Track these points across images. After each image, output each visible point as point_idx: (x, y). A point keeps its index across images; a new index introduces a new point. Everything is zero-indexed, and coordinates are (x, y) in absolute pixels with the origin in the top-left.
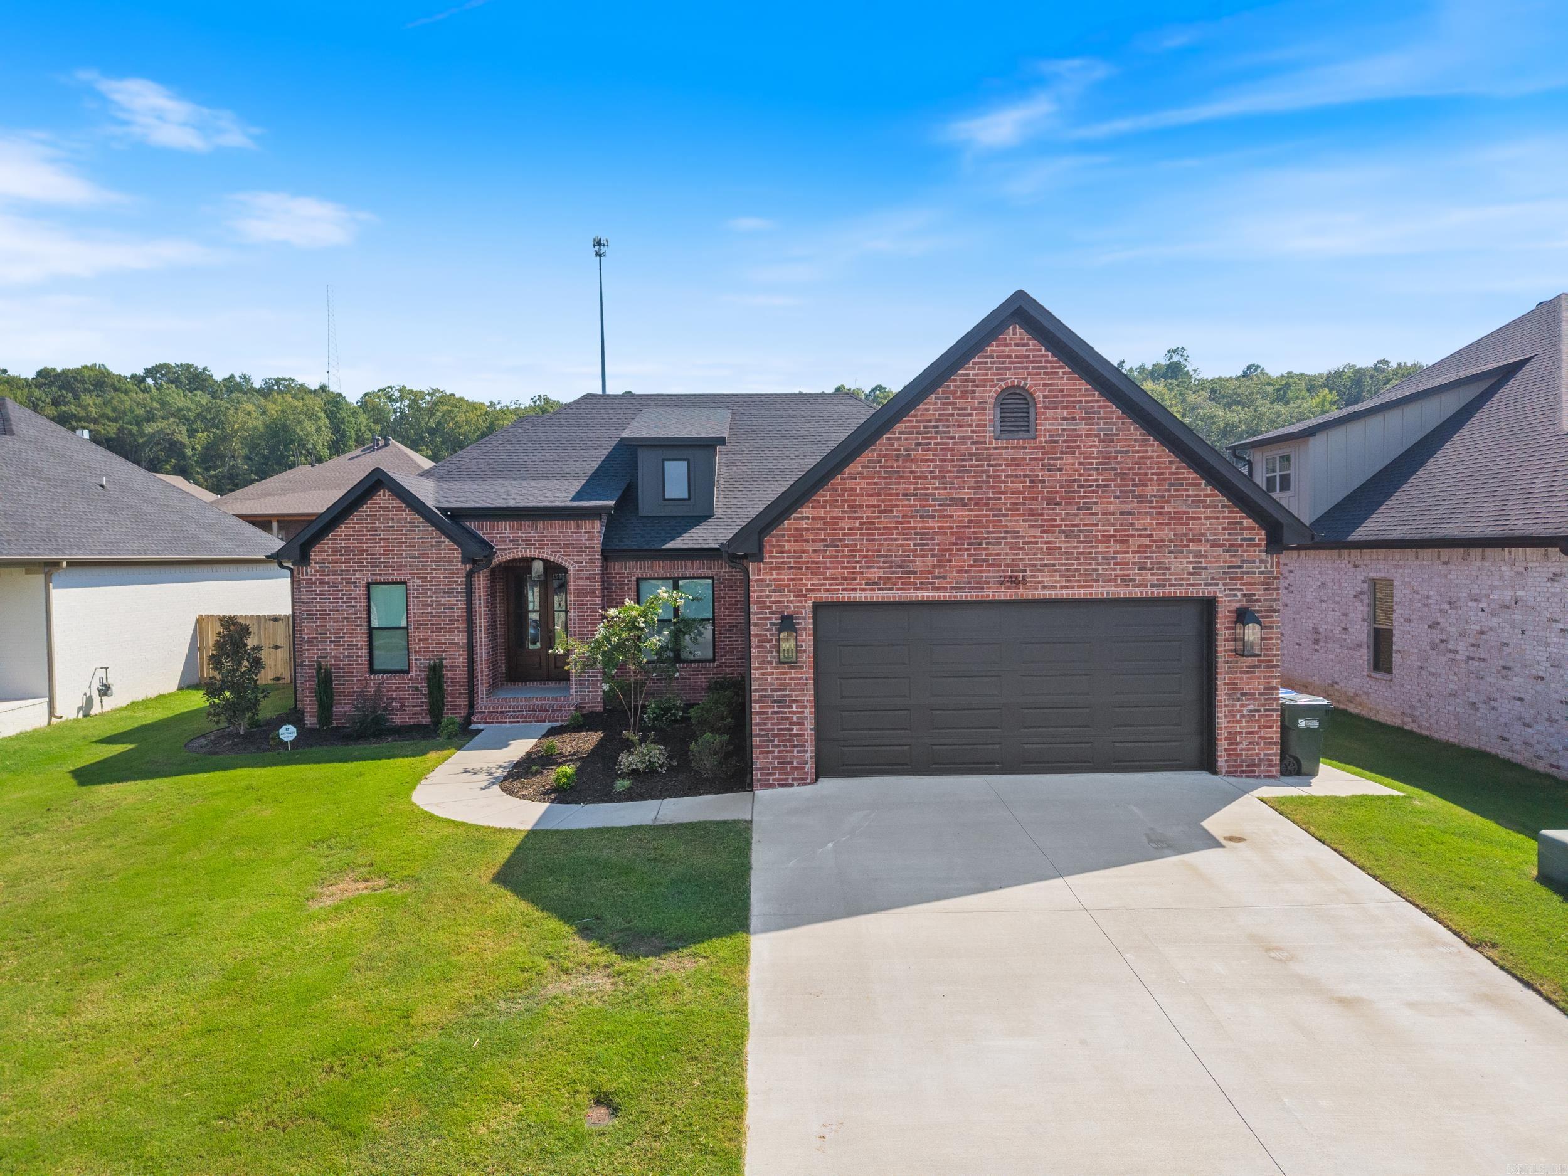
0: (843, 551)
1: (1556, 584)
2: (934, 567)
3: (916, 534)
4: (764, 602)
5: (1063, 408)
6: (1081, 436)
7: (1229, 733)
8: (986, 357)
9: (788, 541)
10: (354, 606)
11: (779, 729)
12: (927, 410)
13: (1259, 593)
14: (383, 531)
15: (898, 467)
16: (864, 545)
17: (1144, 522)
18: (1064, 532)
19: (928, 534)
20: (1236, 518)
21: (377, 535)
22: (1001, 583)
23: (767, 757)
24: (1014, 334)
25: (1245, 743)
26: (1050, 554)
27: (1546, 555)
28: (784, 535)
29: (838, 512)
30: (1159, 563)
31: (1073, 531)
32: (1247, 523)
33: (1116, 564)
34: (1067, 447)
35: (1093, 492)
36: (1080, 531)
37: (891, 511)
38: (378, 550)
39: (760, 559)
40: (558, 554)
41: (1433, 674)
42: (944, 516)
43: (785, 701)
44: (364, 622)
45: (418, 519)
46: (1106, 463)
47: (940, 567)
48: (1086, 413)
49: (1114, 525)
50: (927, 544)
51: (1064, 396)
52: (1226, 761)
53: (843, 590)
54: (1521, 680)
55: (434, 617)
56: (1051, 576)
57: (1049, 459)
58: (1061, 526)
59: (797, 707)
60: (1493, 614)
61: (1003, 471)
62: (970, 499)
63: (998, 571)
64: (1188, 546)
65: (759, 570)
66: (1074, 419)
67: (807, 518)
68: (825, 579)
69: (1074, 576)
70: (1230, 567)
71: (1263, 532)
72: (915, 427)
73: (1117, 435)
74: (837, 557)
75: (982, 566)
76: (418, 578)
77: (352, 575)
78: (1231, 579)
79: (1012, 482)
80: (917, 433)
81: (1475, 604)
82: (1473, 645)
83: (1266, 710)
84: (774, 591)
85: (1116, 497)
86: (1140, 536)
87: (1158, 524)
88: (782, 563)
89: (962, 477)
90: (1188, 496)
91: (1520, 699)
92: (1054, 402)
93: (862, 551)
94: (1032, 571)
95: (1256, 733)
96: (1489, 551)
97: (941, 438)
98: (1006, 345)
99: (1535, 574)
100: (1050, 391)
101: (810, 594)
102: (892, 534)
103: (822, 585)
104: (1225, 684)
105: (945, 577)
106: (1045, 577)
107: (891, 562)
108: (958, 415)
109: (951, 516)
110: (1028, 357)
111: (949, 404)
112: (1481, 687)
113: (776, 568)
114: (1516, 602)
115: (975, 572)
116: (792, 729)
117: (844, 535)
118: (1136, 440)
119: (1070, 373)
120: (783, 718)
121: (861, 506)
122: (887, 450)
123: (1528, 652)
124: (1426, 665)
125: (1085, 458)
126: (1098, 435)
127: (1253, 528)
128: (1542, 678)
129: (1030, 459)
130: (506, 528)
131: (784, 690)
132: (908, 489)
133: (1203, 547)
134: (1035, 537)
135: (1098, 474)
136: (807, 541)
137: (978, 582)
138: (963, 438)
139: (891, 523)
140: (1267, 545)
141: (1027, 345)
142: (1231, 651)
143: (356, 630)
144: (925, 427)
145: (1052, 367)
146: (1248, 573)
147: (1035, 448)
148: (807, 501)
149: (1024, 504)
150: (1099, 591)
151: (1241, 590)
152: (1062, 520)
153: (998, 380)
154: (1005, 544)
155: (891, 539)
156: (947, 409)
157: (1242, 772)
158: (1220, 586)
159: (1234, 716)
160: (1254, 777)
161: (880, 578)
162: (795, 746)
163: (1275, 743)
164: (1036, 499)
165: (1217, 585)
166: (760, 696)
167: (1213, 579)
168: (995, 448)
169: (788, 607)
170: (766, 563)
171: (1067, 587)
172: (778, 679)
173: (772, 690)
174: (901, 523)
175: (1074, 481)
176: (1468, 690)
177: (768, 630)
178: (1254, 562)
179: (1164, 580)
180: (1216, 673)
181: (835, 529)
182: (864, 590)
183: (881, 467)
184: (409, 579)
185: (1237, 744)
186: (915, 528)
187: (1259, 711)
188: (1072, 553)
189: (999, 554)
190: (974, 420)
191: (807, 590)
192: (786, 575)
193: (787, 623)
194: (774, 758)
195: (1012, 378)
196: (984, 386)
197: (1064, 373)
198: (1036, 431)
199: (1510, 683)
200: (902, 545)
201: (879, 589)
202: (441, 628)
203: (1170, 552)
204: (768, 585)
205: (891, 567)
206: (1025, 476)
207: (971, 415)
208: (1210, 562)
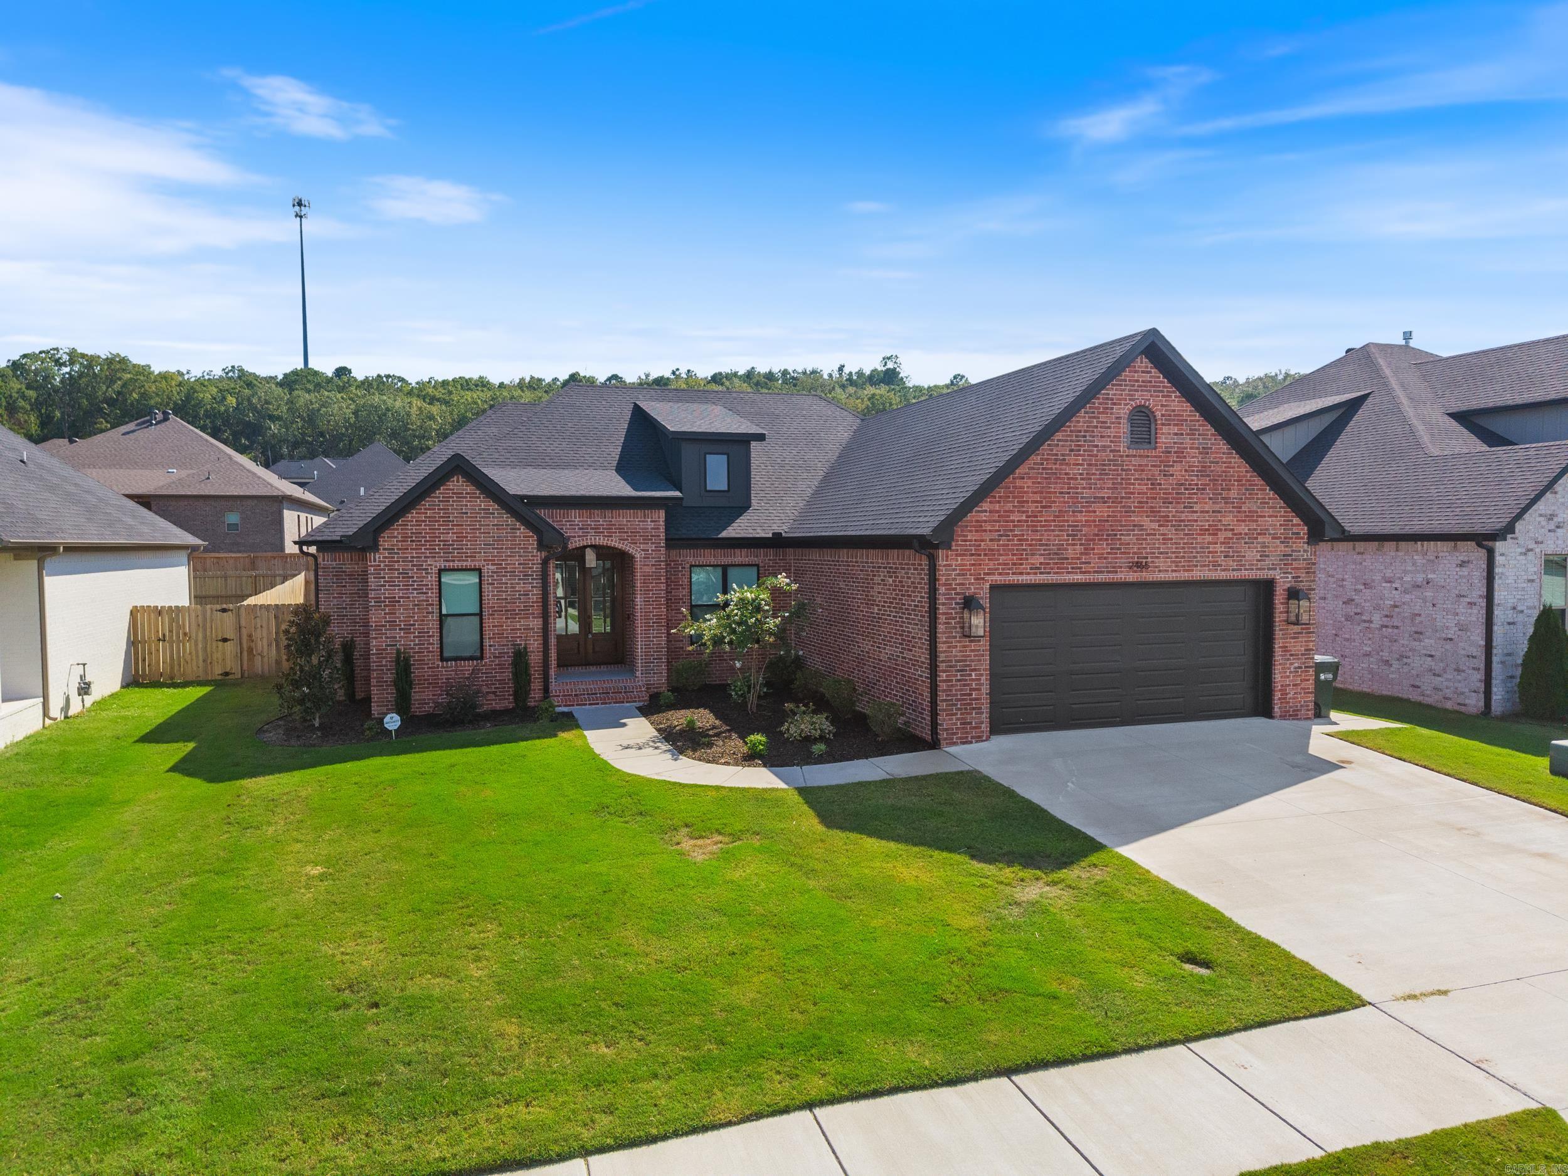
0: (1013, 540)
1: (1464, 569)
2: (1081, 554)
3: (1068, 526)
4: (950, 584)
5: (1175, 425)
6: (1186, 448)
7: (1282, 686)
8: (1121, 380)
9: (971, 531)
10: (425, 593)
11: (962, 695)
12: (1078, 422)
13: (1303, 575)
14: (456, 517)
15: (1056, 469)
16: (1029, 536)
17: (1228, 519)
18: (1174, 526)
19: (1077, 526)
20: (1288, 516)
21: (450, 521)
22: (1130, 568)
23: (952, 719)
24: (1141, 363)
25: (1292, 693)
26: (1164, 544)
27: (1455, 546)
28: (967, 526)
29: (1009, 506)
30: (1238, 552)
31: (1180, 526)
32: (1296, 520)
33: (1209, 552)
34: (1177, 457)
35: (1195, 494)
36: (1186, 526)
37: (1050, 507)
38: (451, 537)
39: (949, 547)
40: (626, 542)
41: (1347, 640)
42: (1090, 512)
43: (966, 670)
44: (436, 611)
45: (493, 506)
46: (1203, 471)
47: (1086, 554)
48: (1190, 430)
49: (1208, 521)
50: (1077, 535)
51: (1175, 415)
52: (1280, 708)
53: (1013, 574)
54: (1432, 641)
55: (509, 603)
56: (1165, 562)
57: (1165, 466)
58: (1172, 521)
59: (976, 675)
60: (1406, 592)
61: (1132, 475)
62: (1109, 498)
63: (1128, 558)
64: (1257, 538)
65: (947, 557)
66: (1182, 434)
67: (986, 511)
68: (999, 564)
69: (1180, 562)
70: (1284, 555)
71: (1306, 528)
72: (1069, 436)
73: (1211, 448)
74: (1008, 545)
75: (1116, 553)
76: (492, 564)
77: (423, 561)
78: (1285, 564)
79: (1139, 484)
80: (1071, 441)
81: (1389, 585)
82: (1387, 616)
83: (1306, 667)
84: (959, 575)
85: (1210, 499)
86: (1226, 530)
87: (1238, 521)
88: (965, 550)
89: (1103, 479)
90: (1258, 499)
91: (1431, 656)
92: (1170, 419)
93: (1027, 540)
94: (1152, 558)
95: (1299, 685)
96: (1403, 544)
97: (1088, 446)
98: (1136, 372)
99: (1445, 562)
100: (1166, 411)
101: (987, 578)
102: (1051, 526)
103: (997, 569)
104: (1280, 647)
105: (1090, 563)
106: (1161, 563)
107: (1050, 550)
108: (1101, 427)
109: (1095, 512)
110: (1151, 382)
111: (1094, 417)
112: (1394, 648)
113: (960, 555)
114: (1428, 583)
115: (1112, 558)
116: (971, 695)
117: (1014, 526)
118: (1224, 453)
119: (1179, 397)
120: (965, 685)
121: (1027, 502)
122: (1048, 454)
123: (1438, 620)
124: (1341, 633)
125: (1189, 467)
126: (1198, 448)
127: (1299, 525)
128: (1451, 639)
129: (1152, 466)
130: (576, 517)
131: (966, 661)
132: (1062, 488)
133: (1267, 539)
134: (1154, 530)
135: (1198, 480)
136: (985, 531)
137: (1114, 567)
138: (1104, 446)
139: (1050, 516)
140: (1308, 538)
141: (1150, 372)
142: (1284, 621)
143: (428, 617)
144: (1076, 436)
145: (1168, 391)
146: (1295, 560)
147: (1155, 457)
148: (986, 497)
149: (1147, 503)
150: (1198, 574)
151: (1291, 573)
152: (1173, 516)
153: (1130, 400)
154: (1134, 535)
155: (1050, 530)
156: (1093, 422)
157: (1290, 715)
158: (1278, 570)
159: (1285, 672)
160: (1297, 719)
161: (1041, 564)
162: (974, 709)
163: (1311, 693)
164: (1155, 498)
165: (1276, 569)
166: (947, 667)
167: (1273, 564)
168: (1127, 456)
169: (969, 589)
170: (953, 551)
171: (1175, 571)
172: (961, 651)
173: (957, 661)
174: (1058, 516)
175: (1182, 484)
176: (1382, 651)
177: (953, 609)
178: (1300, 551)
179: (1241, 565)
180: (1274, 639)
181: (1007, 522)
182: (1029, 574)
183: (1043, 469)
184: (484, 566)
185: (1287, 694)
186: (1068, 521)
187: (1301, 668)
188: (1180, 544)
189: (1129, 544)
190: (1111, 432)
191: (985, 574)
192: (969, 561)
193: (969, 603)
194: (958, 719)
195: (1140, 398)
196: (1120, 404)
197: (1176, 397)
198: (1156, 443)
199: (1422, 644)
200: (1058, 536)
201: (1041, 573)
202: (516, 614)
203: (1245, 543)
204: (955, 570)
205: (1050, 554)
206: (1148, 479)
207: (1109, 428)
208: (1271, 551)
